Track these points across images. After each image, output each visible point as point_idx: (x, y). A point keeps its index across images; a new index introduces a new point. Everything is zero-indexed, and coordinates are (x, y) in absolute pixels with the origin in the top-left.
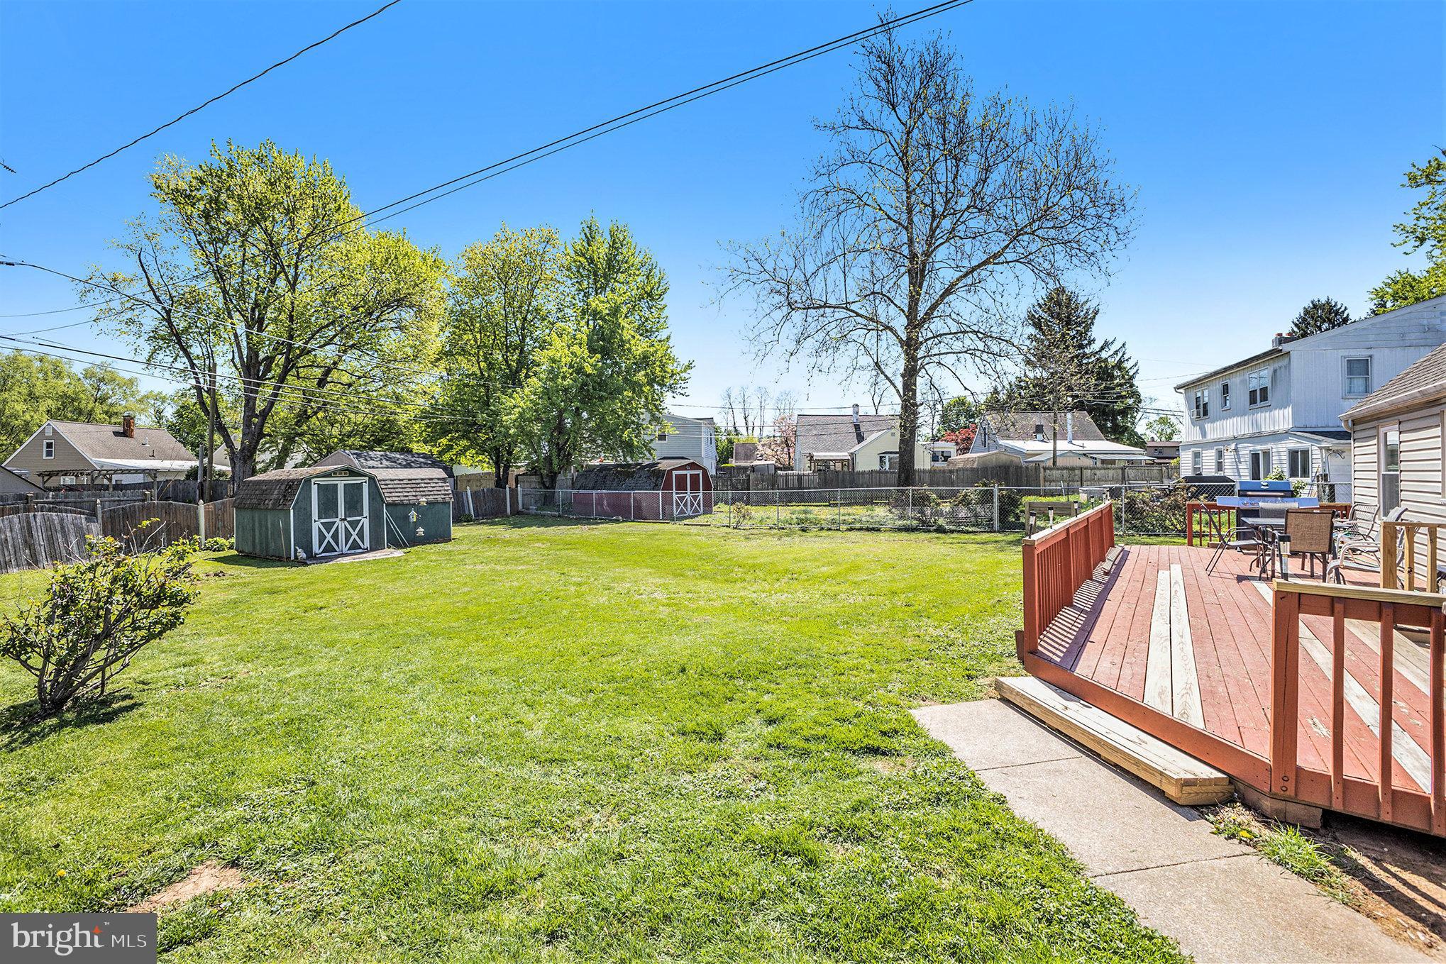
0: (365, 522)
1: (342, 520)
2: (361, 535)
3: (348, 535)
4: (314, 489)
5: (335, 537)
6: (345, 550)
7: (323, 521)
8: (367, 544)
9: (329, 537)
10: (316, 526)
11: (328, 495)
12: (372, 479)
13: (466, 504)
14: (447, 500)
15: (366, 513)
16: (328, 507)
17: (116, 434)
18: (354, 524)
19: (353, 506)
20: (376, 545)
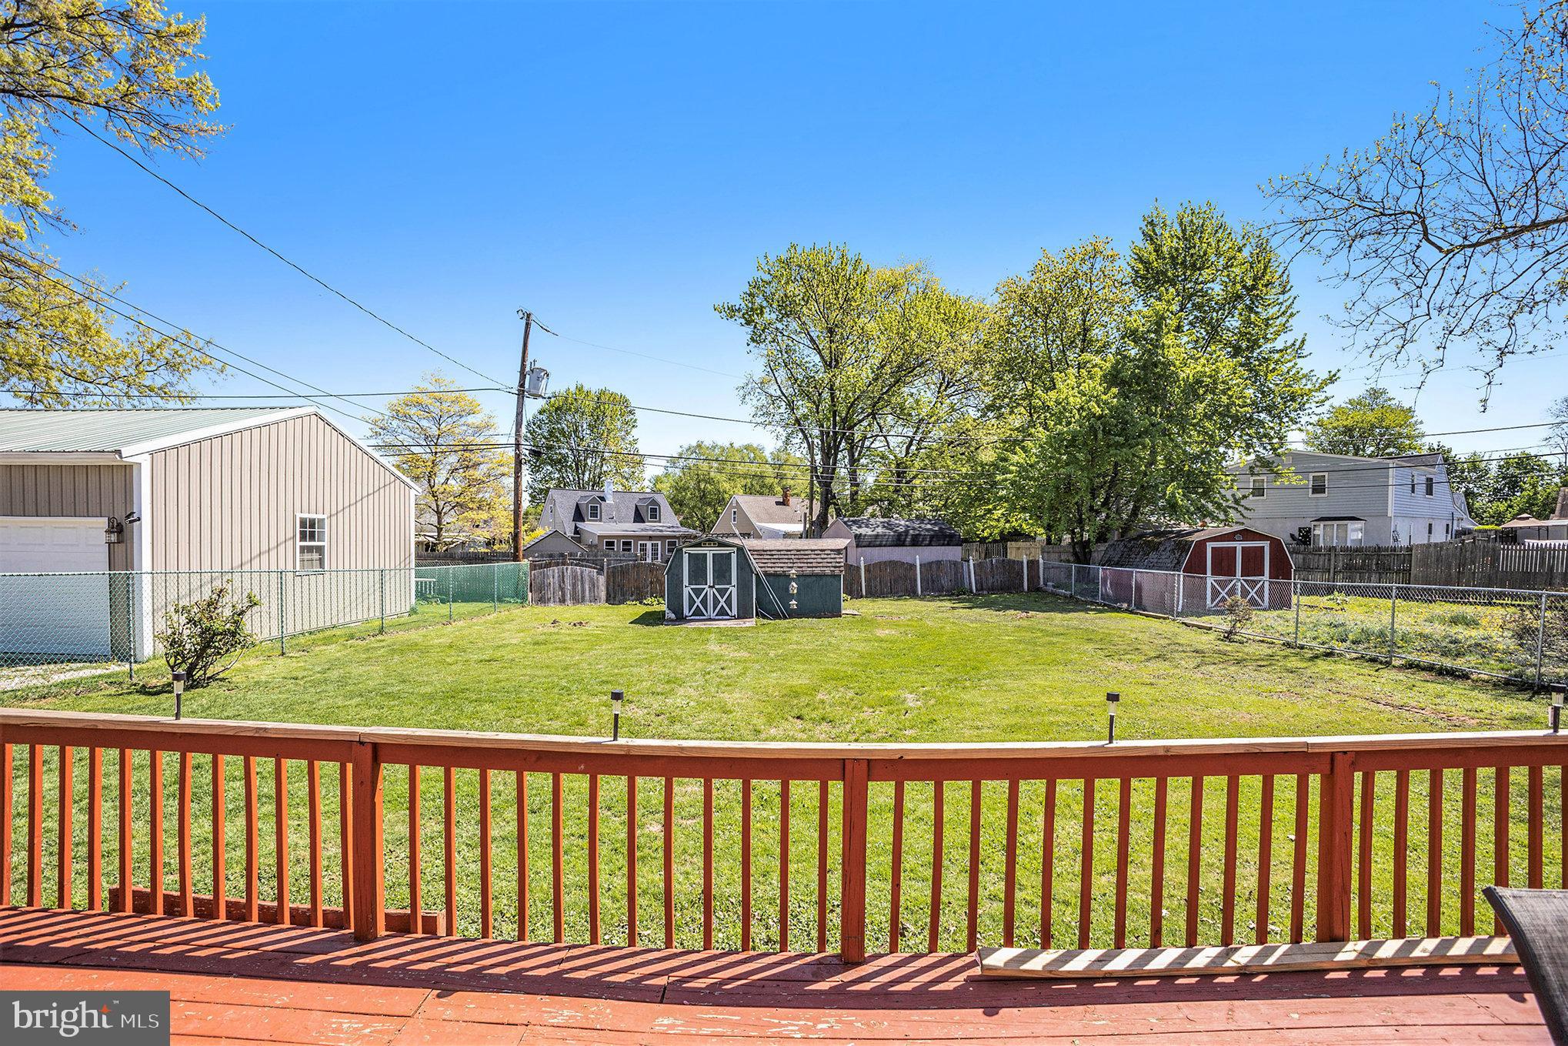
0: (733, 590)
1: (710, 587)
2: (729, 602)
3: (716, 602)
4: (686, 557)
5: (704, 602)
6: (713, 616)
7: (692, 587)
8: (735, 612)
9: (698, 602)
10: (687, 591)
11: (698, 562)
12: (741, 550)
13: (966, 576)
14: (837, 572)
15: (734, 581)
16: (698, 575)
17: (778, 503)
18: (722, 592)
19: (722, 575)
20: (743, 614)
